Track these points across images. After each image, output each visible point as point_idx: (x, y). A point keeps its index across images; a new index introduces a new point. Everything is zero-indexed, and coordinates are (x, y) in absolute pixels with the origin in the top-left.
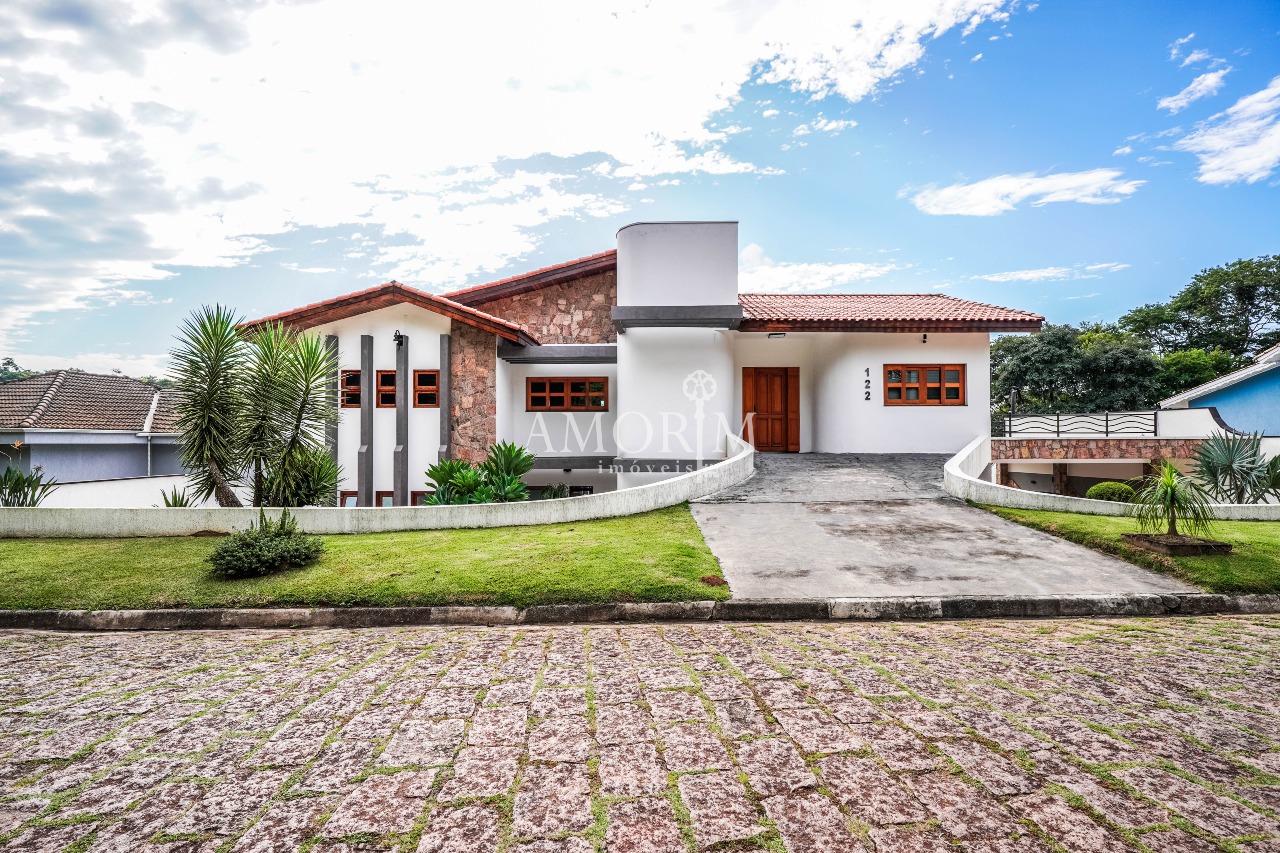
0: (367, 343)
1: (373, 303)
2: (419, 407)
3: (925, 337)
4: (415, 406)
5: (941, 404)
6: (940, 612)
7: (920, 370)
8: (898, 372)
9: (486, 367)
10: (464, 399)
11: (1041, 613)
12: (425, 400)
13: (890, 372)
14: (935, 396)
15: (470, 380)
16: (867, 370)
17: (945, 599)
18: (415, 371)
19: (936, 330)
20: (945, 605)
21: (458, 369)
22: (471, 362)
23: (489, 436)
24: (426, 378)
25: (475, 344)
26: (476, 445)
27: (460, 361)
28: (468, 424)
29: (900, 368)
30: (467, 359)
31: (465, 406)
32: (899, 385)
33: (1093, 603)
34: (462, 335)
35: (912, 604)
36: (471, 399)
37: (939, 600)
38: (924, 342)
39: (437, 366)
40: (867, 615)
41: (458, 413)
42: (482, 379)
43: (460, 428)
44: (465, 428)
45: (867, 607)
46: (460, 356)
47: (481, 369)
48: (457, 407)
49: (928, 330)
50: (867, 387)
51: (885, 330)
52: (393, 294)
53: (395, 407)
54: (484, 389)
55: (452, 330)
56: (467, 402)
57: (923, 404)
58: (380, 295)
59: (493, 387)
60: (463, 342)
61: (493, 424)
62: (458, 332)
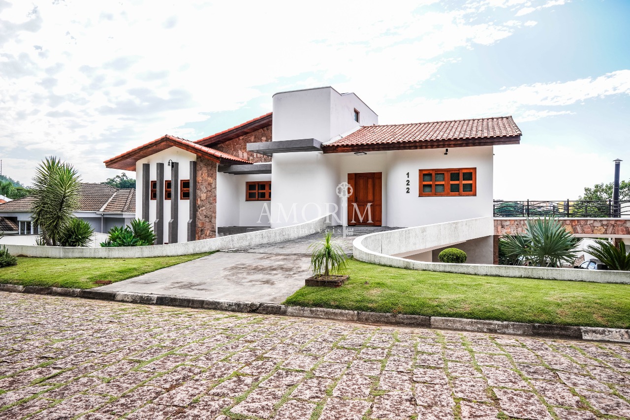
0: (161, 167)
1: (159, 147)
2: (183, 199)
3: (447, 150)
4: (181, 199)
5: (460, 195)
6: (155, 302)
7: (445, 173)
8: (430, 175)
9: (212, 177)
10: (202, 195)
11: (195, 306)
12: (185, 196)
13: (424, 175)
14: (455, 191)
15: (205, 184)
16: (408, 174)
17: (159, 296)
18: (181, 181)
19: (455, 145)
20: (158, 298)
21: (199, 179)
22: (205, 175)
23: (213, 215)
24: (185, 184)
25: (207, 165)
26: (207, 220)
27: (200, 174)
28: (204, 208)
29: (431, 172)
30: (203, 174)
31: (202, 198)
32: (431, 183)
33: (218, 303)
34: (201, 161)
35: (145, 297)
36: (205, 195)
37: (156, 296)
38: (446, 154)
39: (189, 178)
40: (128, 300)
41: (199, 202)
42: (210, 184)
43: (200, 210)
44: (202, 210)
45: (129, 297)
46: (200, 172)
47: (209, 179)
48: (199, 199)
49: (449, 146)
50: (408, 184)
51: (410, 148)
52: (167, 142)
53: (189, 199)
54: (211, 189)
55: (197, 158)
56: (203, 196)
57: (448, 195)
58: (161, 142)
59: (215, 188)
60: (202, 165)
61: (215, 208)
62: (199, 159)
